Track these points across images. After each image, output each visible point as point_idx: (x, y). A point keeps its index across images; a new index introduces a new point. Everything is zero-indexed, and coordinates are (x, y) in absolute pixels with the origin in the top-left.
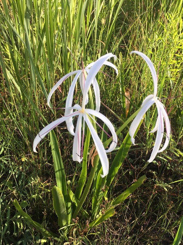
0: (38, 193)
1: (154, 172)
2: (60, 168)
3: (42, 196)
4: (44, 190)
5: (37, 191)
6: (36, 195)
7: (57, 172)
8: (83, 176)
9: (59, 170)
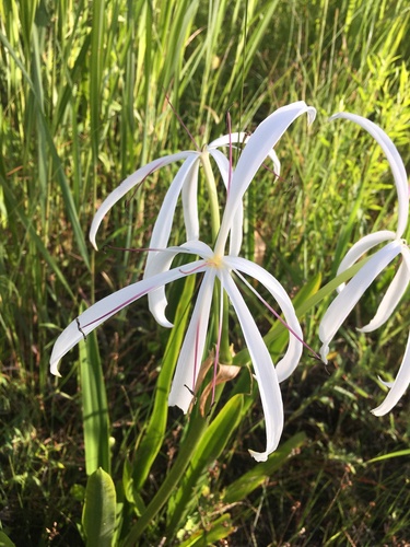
0: (30, 472)
1: (321, 425)
2: (97, 408)
3: (40, 477)
4: (47, 464)
5: (28, 465)
6: (26, 475)
7: (88, 417)
8: (155, 429)
9: (94, 414)
